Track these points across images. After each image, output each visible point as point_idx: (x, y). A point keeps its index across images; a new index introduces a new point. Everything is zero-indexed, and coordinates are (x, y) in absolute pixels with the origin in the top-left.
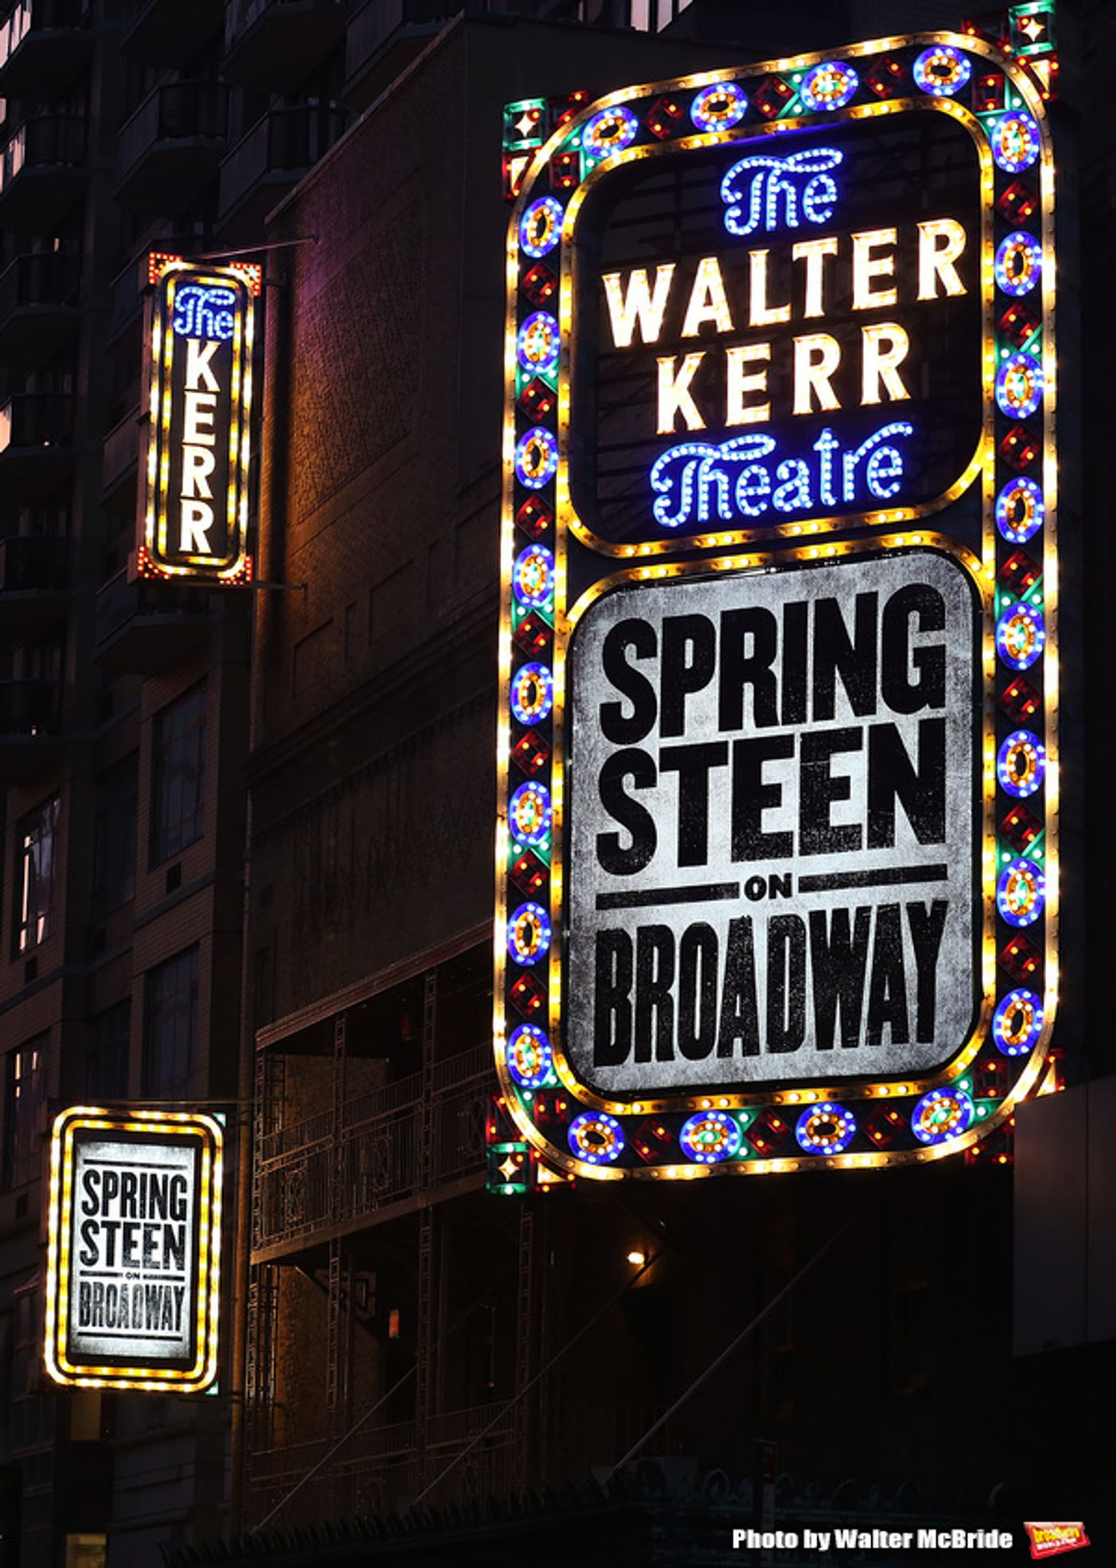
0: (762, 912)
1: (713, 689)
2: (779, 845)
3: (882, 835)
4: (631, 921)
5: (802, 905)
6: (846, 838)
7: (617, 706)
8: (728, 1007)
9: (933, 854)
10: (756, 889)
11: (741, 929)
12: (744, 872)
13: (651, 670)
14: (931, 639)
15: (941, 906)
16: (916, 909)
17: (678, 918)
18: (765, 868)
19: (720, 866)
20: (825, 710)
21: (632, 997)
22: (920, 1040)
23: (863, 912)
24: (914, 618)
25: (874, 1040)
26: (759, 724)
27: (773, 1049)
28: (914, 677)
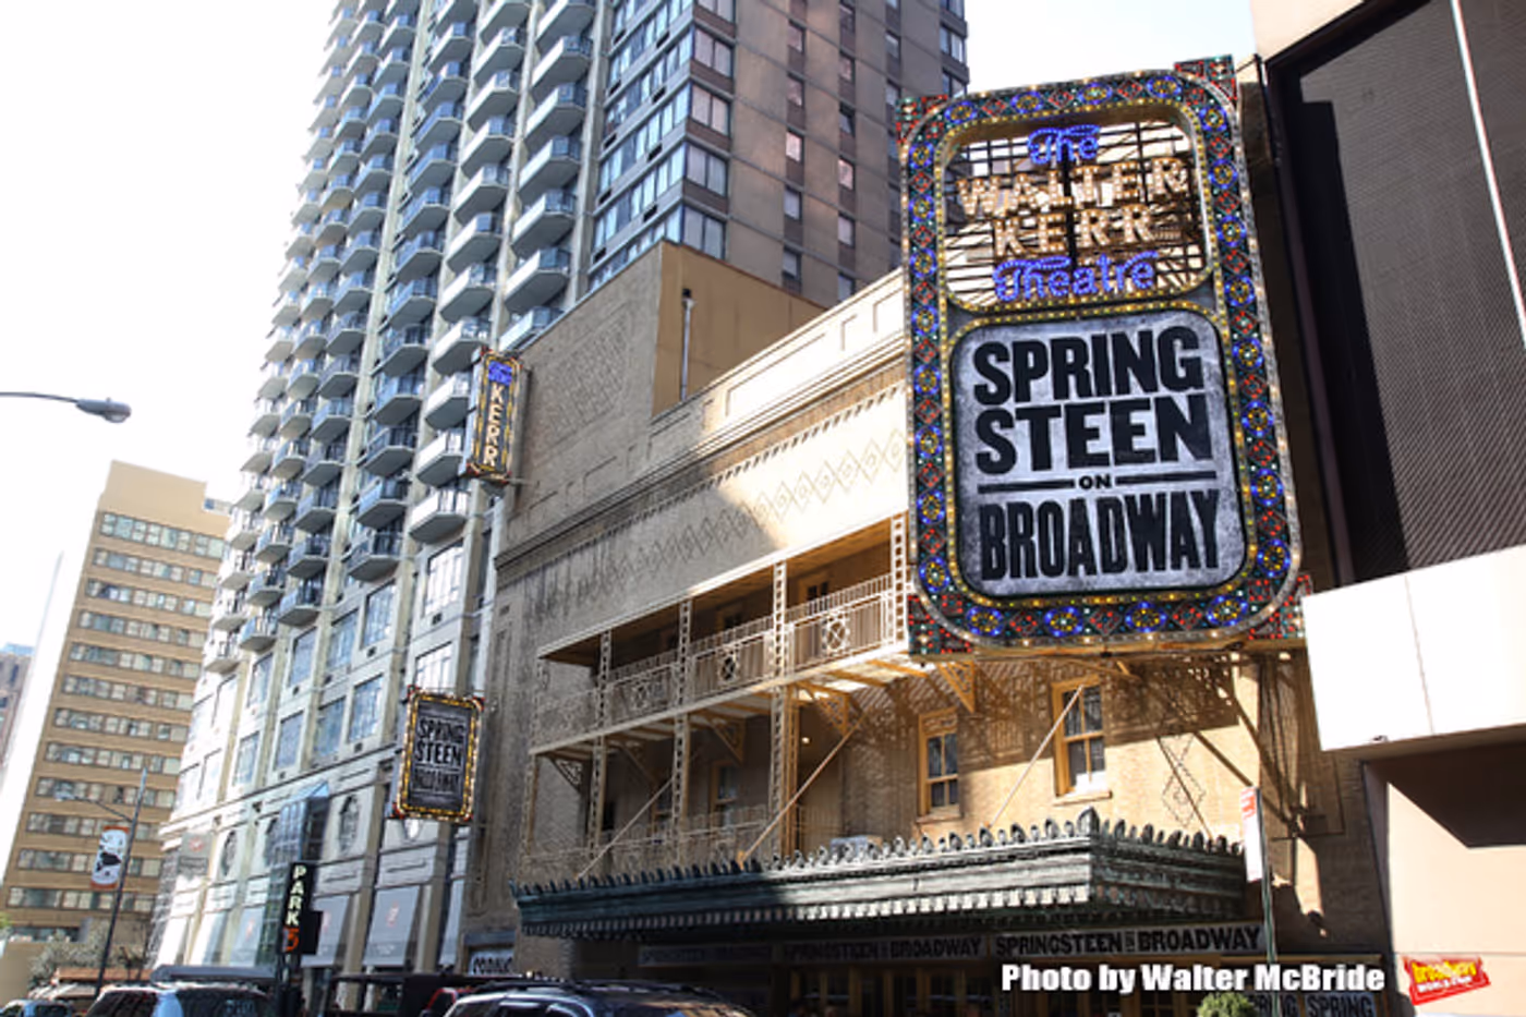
0: (1091, 497)
1: (1048, 378)
2: (1101, 459)
3: (1169, 453)
4: (1003, 500)
5: (1119, 492)
6: (1146, 456)
7: (986, 387)
8: (1073, 547)
9: (1205, 465)
10: (1086, 483)
11: (1078, 506)
12: (1078, 474)
13: (1007, 369)
14: (1190, 354)
15: (1214, 494)
16: (1197, 495)
17: (1035, 499)
18: (1092, 472)
19: (1060, 469)
20: (1124, 388)
21: (1006, 541)
22: (1208, 566)
23: (1161, 497)
24: (1178, 343)
25: (1176, 566)
26: (1081, 395)
27: (1106, 570)
28: (1181, 373)
